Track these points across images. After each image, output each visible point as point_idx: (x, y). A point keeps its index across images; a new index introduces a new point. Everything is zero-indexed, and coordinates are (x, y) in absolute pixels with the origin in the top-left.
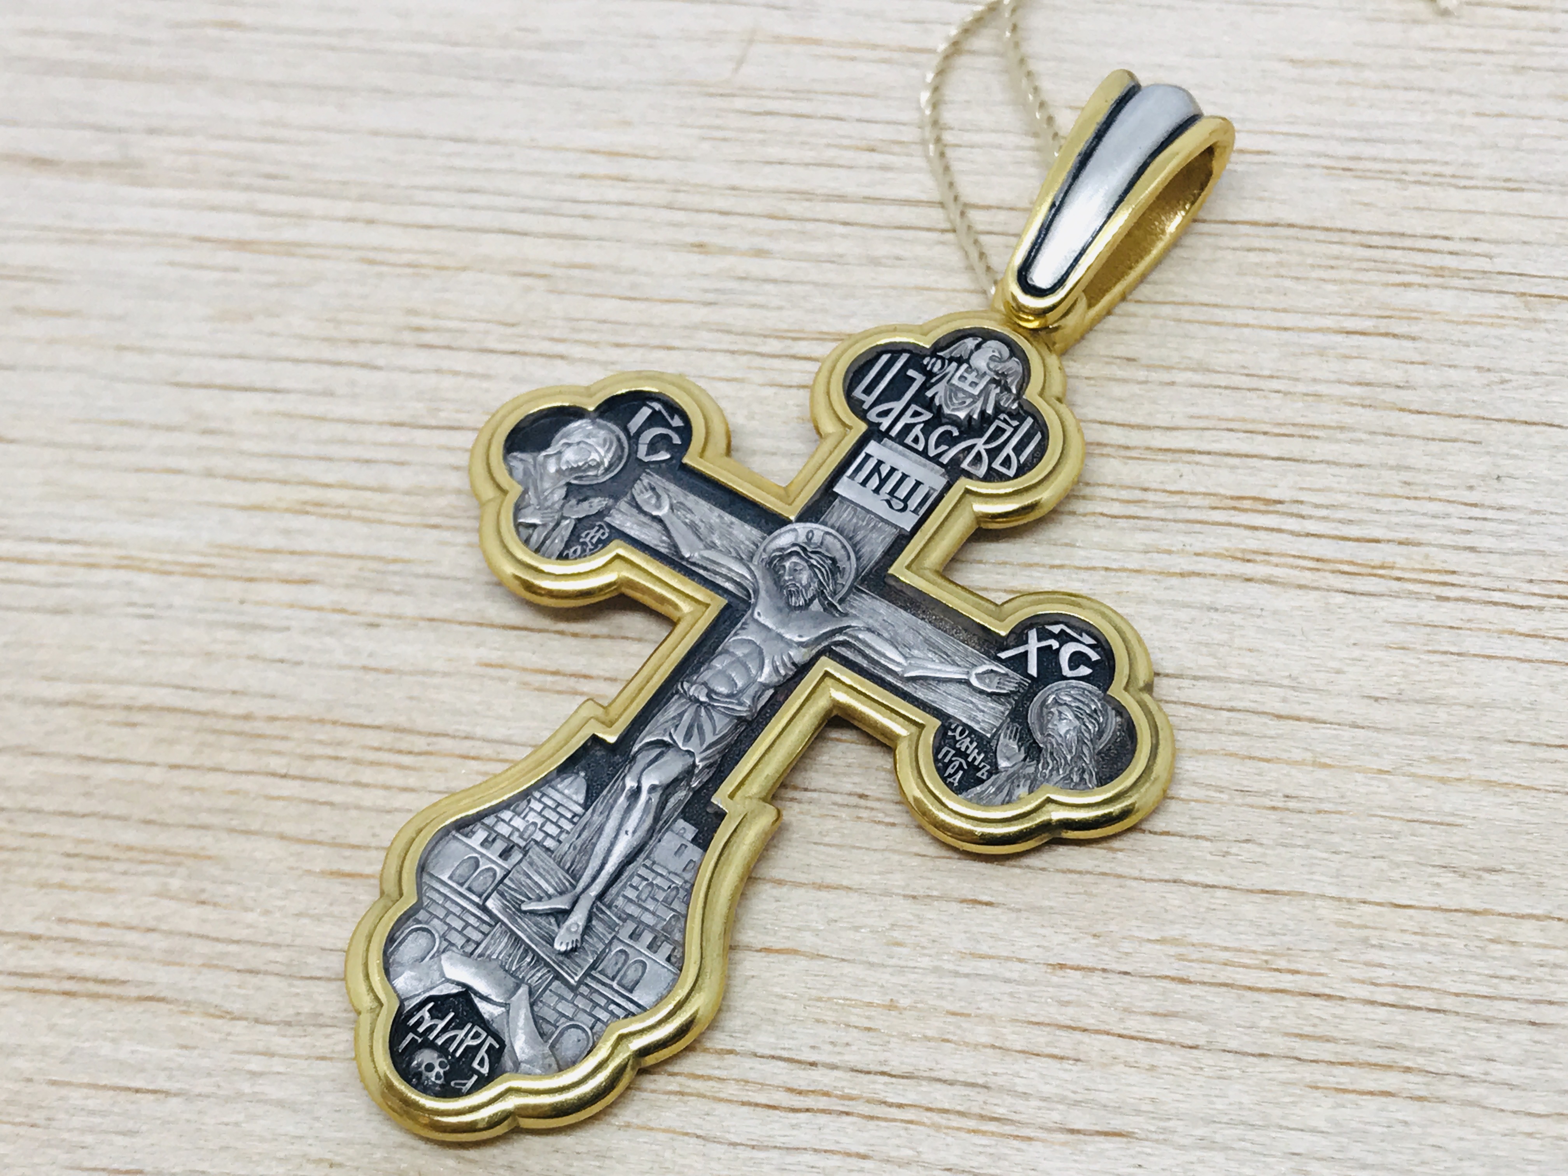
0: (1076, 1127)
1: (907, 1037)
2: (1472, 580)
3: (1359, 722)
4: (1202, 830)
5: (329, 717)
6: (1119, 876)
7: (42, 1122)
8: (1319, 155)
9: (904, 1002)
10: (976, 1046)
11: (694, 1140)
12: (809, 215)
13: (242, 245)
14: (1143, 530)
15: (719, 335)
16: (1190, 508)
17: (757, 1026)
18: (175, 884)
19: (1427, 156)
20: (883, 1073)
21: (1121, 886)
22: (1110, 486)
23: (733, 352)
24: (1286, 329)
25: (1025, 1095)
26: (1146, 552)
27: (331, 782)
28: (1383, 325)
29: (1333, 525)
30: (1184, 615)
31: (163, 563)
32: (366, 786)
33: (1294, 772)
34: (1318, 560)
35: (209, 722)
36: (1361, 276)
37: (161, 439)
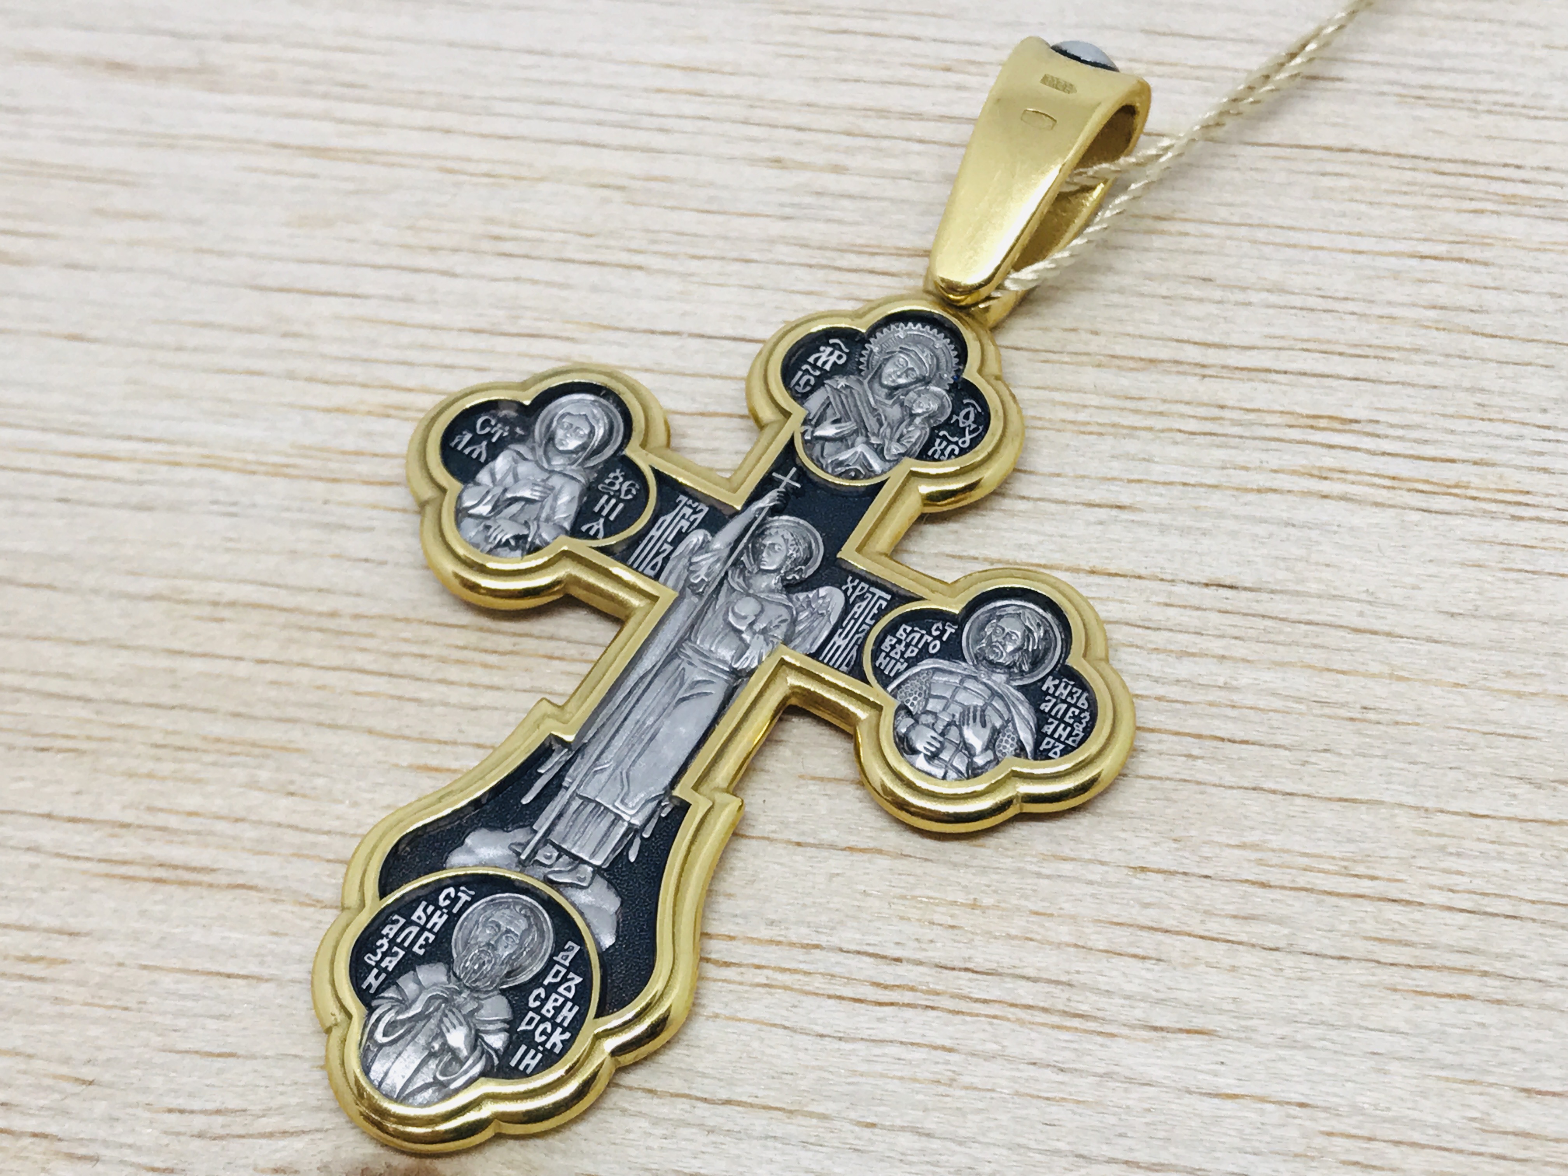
0: (1158, 1024)
1: (990, 935)
2: (1546, 501)
3: (1436, 636)
4: (1281, 739)
5: (412, 615)
6: (1199, 783)
7: (133, 1005)
8: (1392, 83)
9: (987, 901)
10: (1059, 945)
11: (781, 1031)
12: (885, 132)
13: (318, 152)
14: (1219, 446)
15: (797, 249)
16: (1267, 425)
17: (841, 923)
18: (264, 775)
19: (1498, 85)
20: (967, 970)
21: (1202, 793)
22: (1188, 403)
23: (811, 266)
24: (1360, 252)
25: (1108, 993)
26: (1224, 468)
27: (418, 679)
28: (1456, 251)
29: (1408, 445)
30: (1261, 530)
31: (247, 462)
32: (452, 683)
33: (1371, 683)
34: (1394, 478)
35: (294, 618)
36: (1433, 203)
37: (241, 341)
